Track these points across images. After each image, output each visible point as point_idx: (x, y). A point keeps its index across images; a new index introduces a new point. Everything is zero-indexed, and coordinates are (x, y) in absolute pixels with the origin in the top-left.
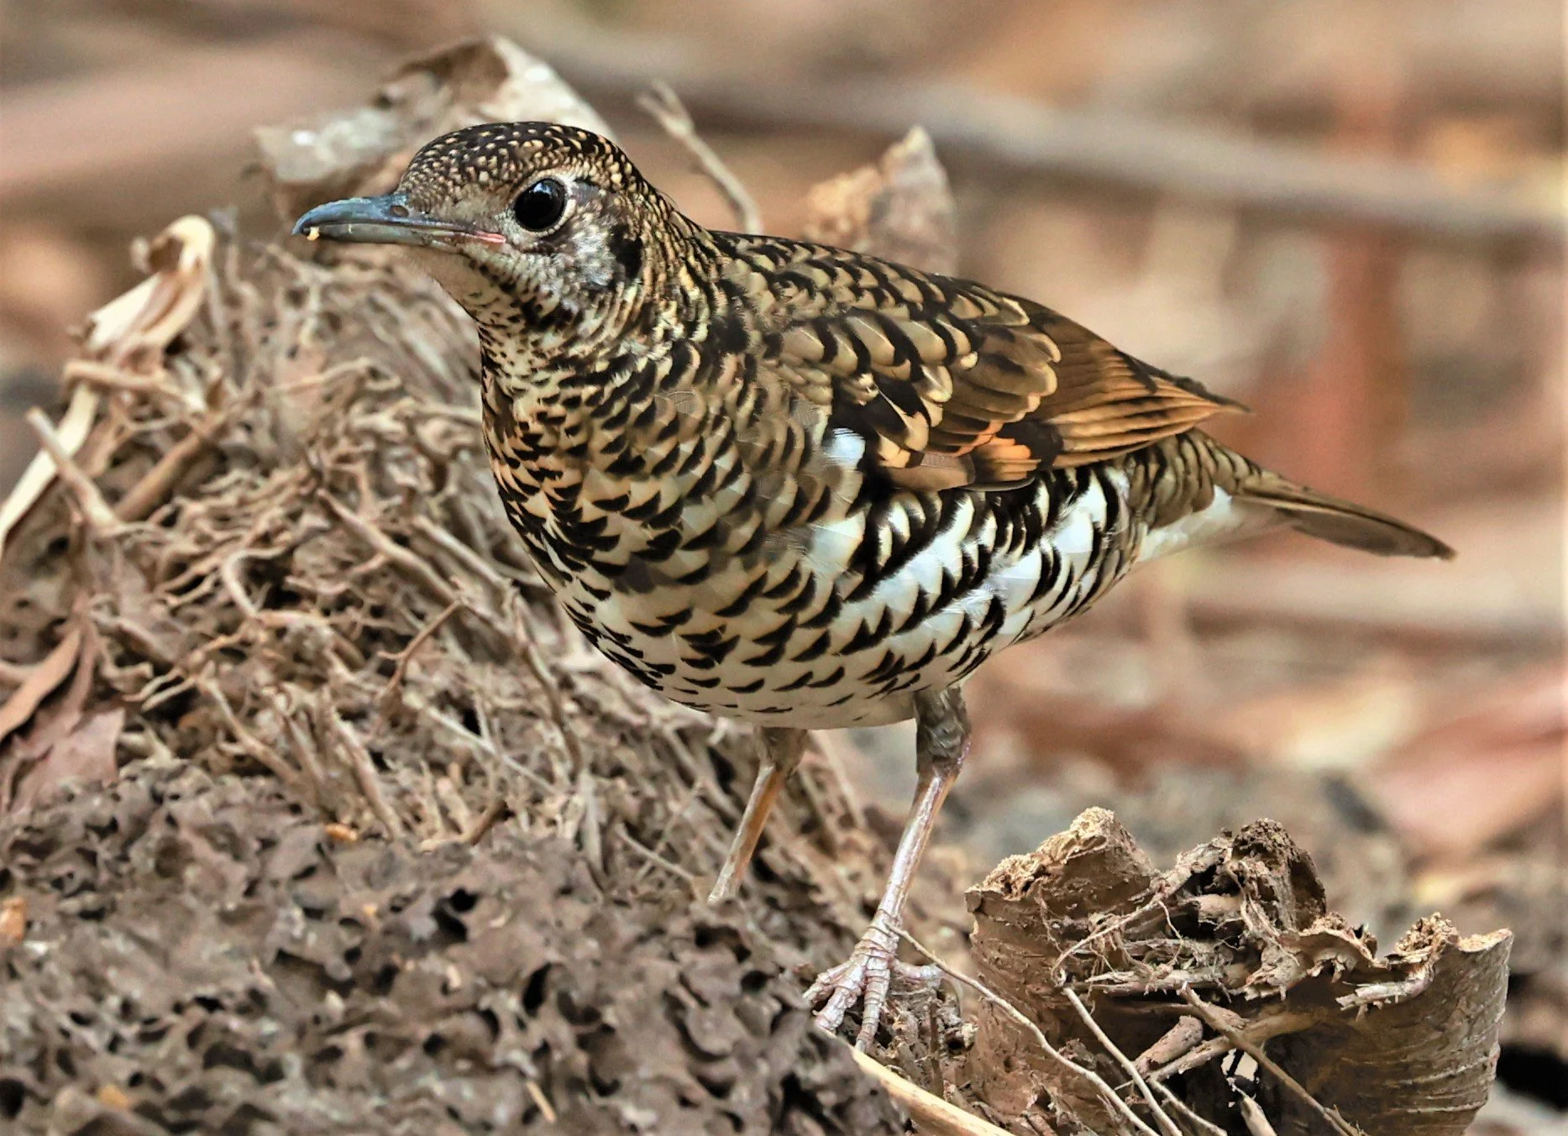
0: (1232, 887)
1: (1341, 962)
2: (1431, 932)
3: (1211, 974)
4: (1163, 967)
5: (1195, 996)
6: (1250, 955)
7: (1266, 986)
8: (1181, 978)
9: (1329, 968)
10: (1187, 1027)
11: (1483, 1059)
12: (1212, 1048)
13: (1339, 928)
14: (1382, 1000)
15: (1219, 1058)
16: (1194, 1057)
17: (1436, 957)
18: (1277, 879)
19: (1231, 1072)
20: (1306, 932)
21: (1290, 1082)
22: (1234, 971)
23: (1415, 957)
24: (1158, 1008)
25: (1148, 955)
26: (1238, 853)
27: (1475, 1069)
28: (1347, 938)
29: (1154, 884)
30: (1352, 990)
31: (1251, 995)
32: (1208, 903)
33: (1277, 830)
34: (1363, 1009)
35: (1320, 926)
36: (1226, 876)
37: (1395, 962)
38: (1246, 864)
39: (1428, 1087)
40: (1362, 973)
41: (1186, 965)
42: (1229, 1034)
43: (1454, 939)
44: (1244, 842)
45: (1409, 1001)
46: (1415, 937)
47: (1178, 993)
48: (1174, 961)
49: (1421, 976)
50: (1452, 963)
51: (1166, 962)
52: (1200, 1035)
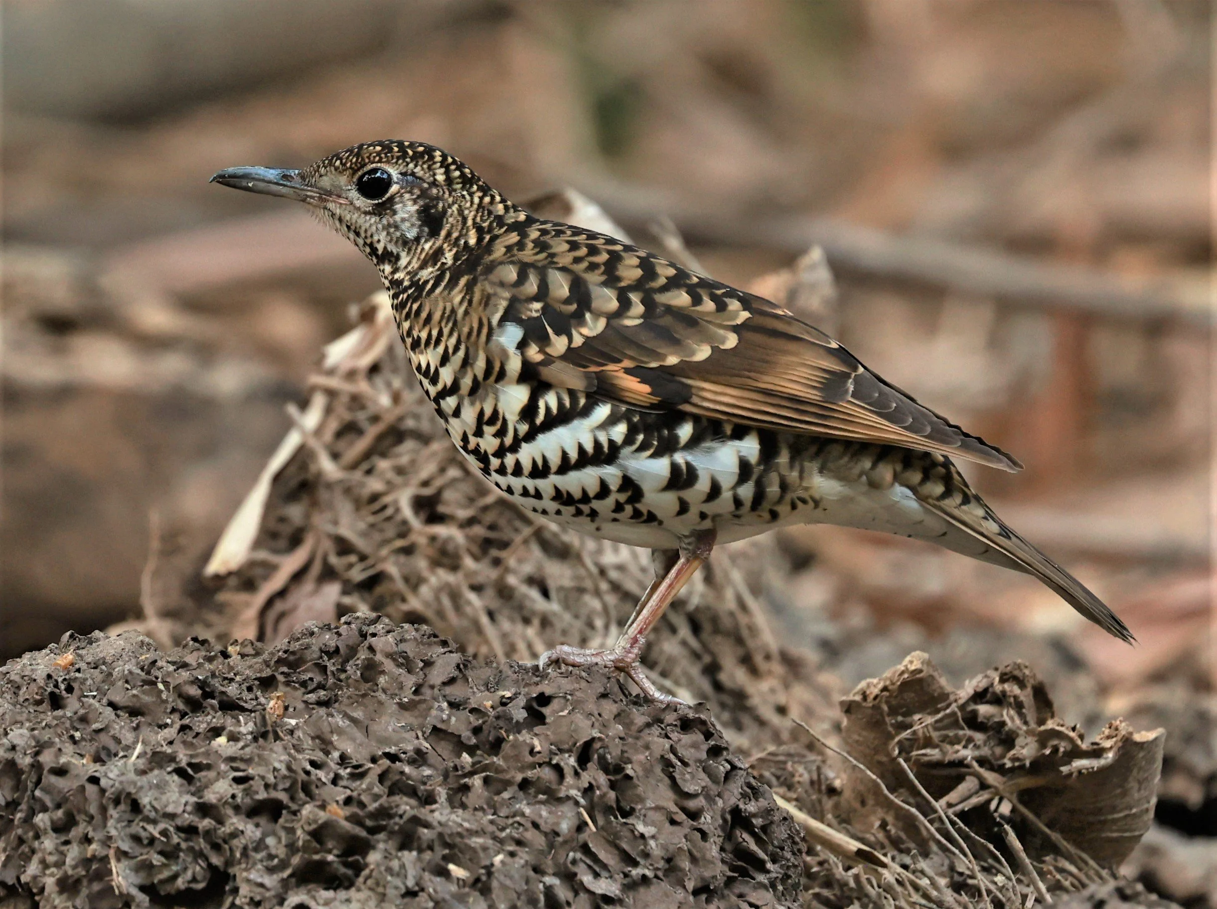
0: (999, 700)
1: (1063, 747)
2: (1117, 729)
3: (985, 751)
4: (957, 747)
5: (975, 764)
6: (1008, 741)
7: (1018, 759)
8: (967, 754)
9: (1055, 749)
10: (969, 784)
11: (1146, 806)
12: (984, 796)
13: (1062, 726)
14: (1087, 769)
15: (989, 802)
16: (975, 801)
17: (1120, 744)
18: (1026, 696)
19: (996, 810)
20: (1042, 728)
21: (1030, 816)
22: (998, 750)
23: (1107, 744)
24: (953, 771)
25: (948, 740)
26: (1003, 680)
27: (1142, 811)
28: (1066, 732)
29: (952, 698)
30: (1069, 763)
31: (1009, 765)
32: (984, 709)
33: (1026, 667)
34: (1075, 775)
35: (1050, 724)
36: (994, 693)
37: (1095, 747)
38: (1006, 686)
39: (1115, 821)
40: (1076, 753)
41: (971, 746)
42: (996, 788)
43: (1131, 734)
44: (1005, 674)
45: (1102, 770)
46: (1107, 732)
47: (966, 762)
48: (963, 743)
49: (1110, 755)
50: (1128, 747)
51: (959, 743)
52: (978, 787)
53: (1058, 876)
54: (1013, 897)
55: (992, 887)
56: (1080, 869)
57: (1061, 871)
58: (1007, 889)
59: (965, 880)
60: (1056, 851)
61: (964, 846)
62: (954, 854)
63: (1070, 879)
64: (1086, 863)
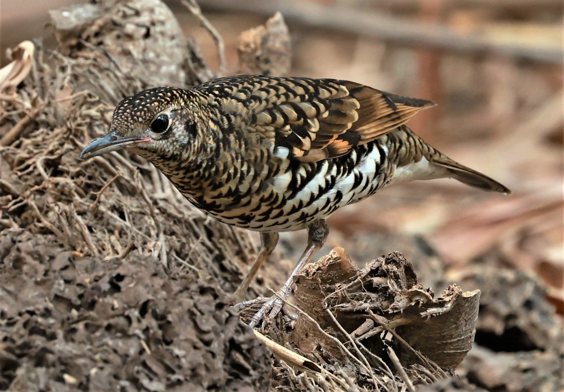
0: (384, 274)
1: (422, 300)
2: (453, 290)
3: (377, 304)
4: (361, 302)
5: (371, 312)
6: (391, 298)
7: (396, 309)
8: (367, 306)
9: (418, 302)
10: (369, 323)
11: (470, 334)
12: (377, 330)
13: (421, 289)
14: (436, 314)
15: (379, 333)
16: (371, 333)
17: (455, 299)
18: (400, 272)
19: (384, 338)
20: (410, 290)
21: (404, 341)
22: (385, 304)
23: (447, 299)
24: (359, 316)
25: (355, 298)
26: (387, 263)
27: (467, 337)
28: (424, 292)
29: (358, 273)
30: (426, 310)
31: (391, 312)
32: (376, 280)
33: (400, 255)
34: (429, 317)
35: (415, 288)
36: (382, 271)
37: (440, 301)
38: (389, 266)
39: (451, 343)
40: (429, 304)
41: (369, 301)
42: (383, 325)
43: (461, 293)
44: (389, 259)
45: (445, 314)
46: (447, 292)
47: (366, 311)
48: (365, 300)
49: (449, 305)
50: (460, 301)
51: (362, 300)
52: (373, 325)
53: (419, 376)
54: (393, 389)
55: (381, 383)
56: (432, 372)
57: (422, 373)
58: (390, 384)
59: (366, 379)
60: (418, 361)
61: (365, 359)
62: (359, 364)
63: (426, 377)
64: (436, 368)
